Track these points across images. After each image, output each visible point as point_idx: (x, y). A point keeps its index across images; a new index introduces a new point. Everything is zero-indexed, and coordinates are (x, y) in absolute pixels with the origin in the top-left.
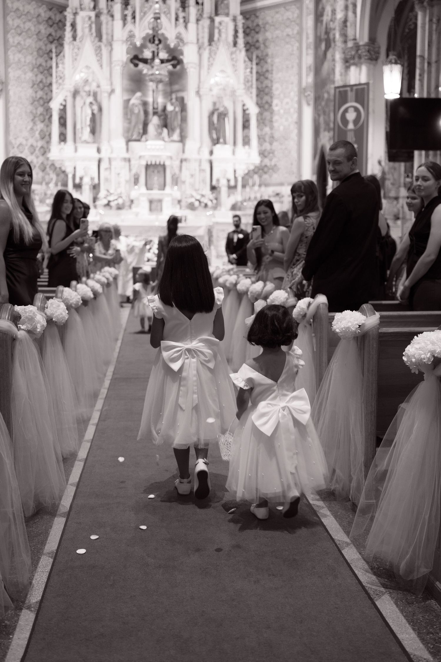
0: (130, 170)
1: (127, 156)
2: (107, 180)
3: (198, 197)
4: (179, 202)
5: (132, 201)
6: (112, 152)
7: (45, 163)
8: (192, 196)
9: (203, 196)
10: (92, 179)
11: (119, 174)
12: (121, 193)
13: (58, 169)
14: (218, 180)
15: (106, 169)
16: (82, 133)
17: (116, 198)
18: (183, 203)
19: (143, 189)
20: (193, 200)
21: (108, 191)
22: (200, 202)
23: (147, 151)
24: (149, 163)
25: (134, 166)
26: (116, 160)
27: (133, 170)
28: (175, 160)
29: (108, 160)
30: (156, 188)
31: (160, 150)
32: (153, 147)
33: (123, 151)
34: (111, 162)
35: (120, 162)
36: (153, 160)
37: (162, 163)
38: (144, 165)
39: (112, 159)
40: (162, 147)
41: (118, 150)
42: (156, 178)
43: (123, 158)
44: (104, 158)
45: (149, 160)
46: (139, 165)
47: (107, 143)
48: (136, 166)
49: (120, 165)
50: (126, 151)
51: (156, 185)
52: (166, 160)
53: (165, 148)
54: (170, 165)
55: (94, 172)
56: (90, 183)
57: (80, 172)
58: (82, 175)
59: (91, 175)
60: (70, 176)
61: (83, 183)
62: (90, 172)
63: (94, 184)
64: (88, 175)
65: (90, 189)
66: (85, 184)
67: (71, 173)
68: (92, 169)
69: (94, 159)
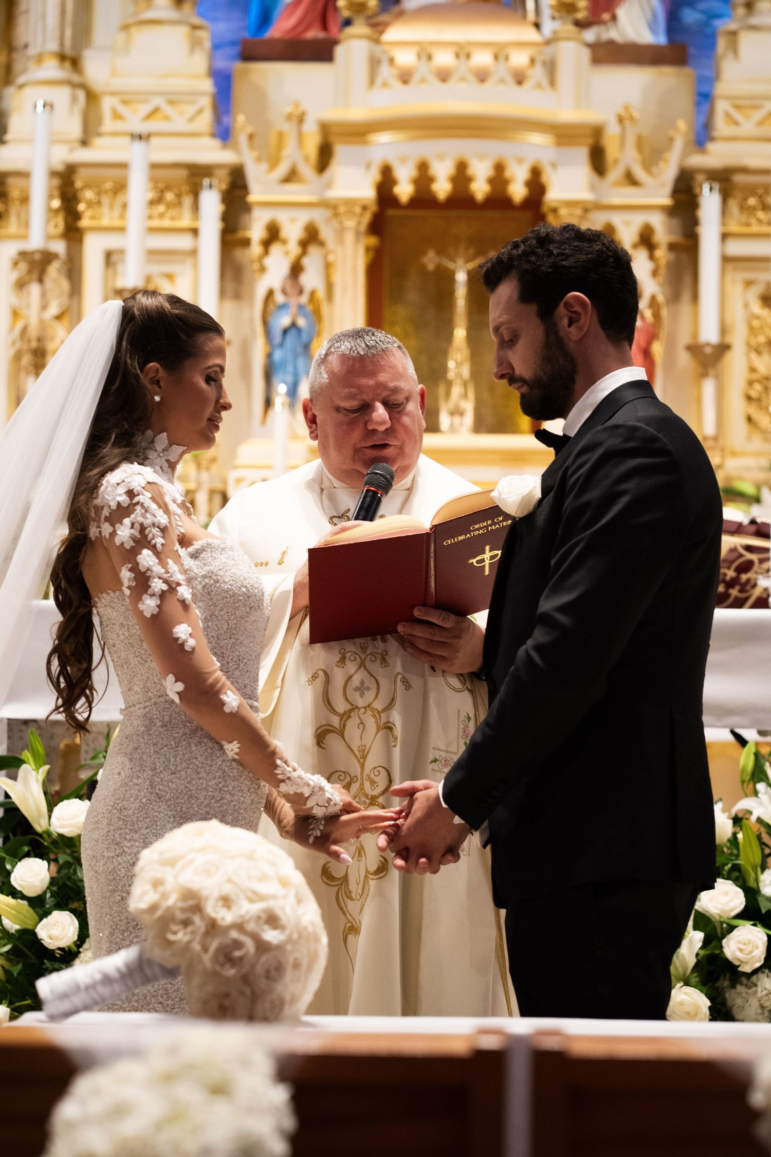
0: (238, 280)
1: (211, 153)
2: (34, 356)
6: (87, 138)
15: (34, 266)
23: (385, 84)
24: (404, 190)
25: (273, 235)
26: (121, 187)
27: (263, 269)
28: (631, 180)
29: (51, 197)
30: (457, 412)
31: (502, 81)
32: (444, 58)
33: (179, 120)
34: (81, 207)
35: (152, 203)
36: (441, 157)
37: (518, 191)
38: (358, 210)
39: (87, 186)
40: (519, 59)
41: (145, 109)
42: (460, 333)
43: (183, 173)
44: (25, 175)
45: (403, 160)
46: (319, 217)
47: (51, 69)
48: (293, 231)
49: (153, 230)
50: (206, 120)
51: (456, 390)
52: (554, 166)
53: (551, 68)
54: (586, 210)
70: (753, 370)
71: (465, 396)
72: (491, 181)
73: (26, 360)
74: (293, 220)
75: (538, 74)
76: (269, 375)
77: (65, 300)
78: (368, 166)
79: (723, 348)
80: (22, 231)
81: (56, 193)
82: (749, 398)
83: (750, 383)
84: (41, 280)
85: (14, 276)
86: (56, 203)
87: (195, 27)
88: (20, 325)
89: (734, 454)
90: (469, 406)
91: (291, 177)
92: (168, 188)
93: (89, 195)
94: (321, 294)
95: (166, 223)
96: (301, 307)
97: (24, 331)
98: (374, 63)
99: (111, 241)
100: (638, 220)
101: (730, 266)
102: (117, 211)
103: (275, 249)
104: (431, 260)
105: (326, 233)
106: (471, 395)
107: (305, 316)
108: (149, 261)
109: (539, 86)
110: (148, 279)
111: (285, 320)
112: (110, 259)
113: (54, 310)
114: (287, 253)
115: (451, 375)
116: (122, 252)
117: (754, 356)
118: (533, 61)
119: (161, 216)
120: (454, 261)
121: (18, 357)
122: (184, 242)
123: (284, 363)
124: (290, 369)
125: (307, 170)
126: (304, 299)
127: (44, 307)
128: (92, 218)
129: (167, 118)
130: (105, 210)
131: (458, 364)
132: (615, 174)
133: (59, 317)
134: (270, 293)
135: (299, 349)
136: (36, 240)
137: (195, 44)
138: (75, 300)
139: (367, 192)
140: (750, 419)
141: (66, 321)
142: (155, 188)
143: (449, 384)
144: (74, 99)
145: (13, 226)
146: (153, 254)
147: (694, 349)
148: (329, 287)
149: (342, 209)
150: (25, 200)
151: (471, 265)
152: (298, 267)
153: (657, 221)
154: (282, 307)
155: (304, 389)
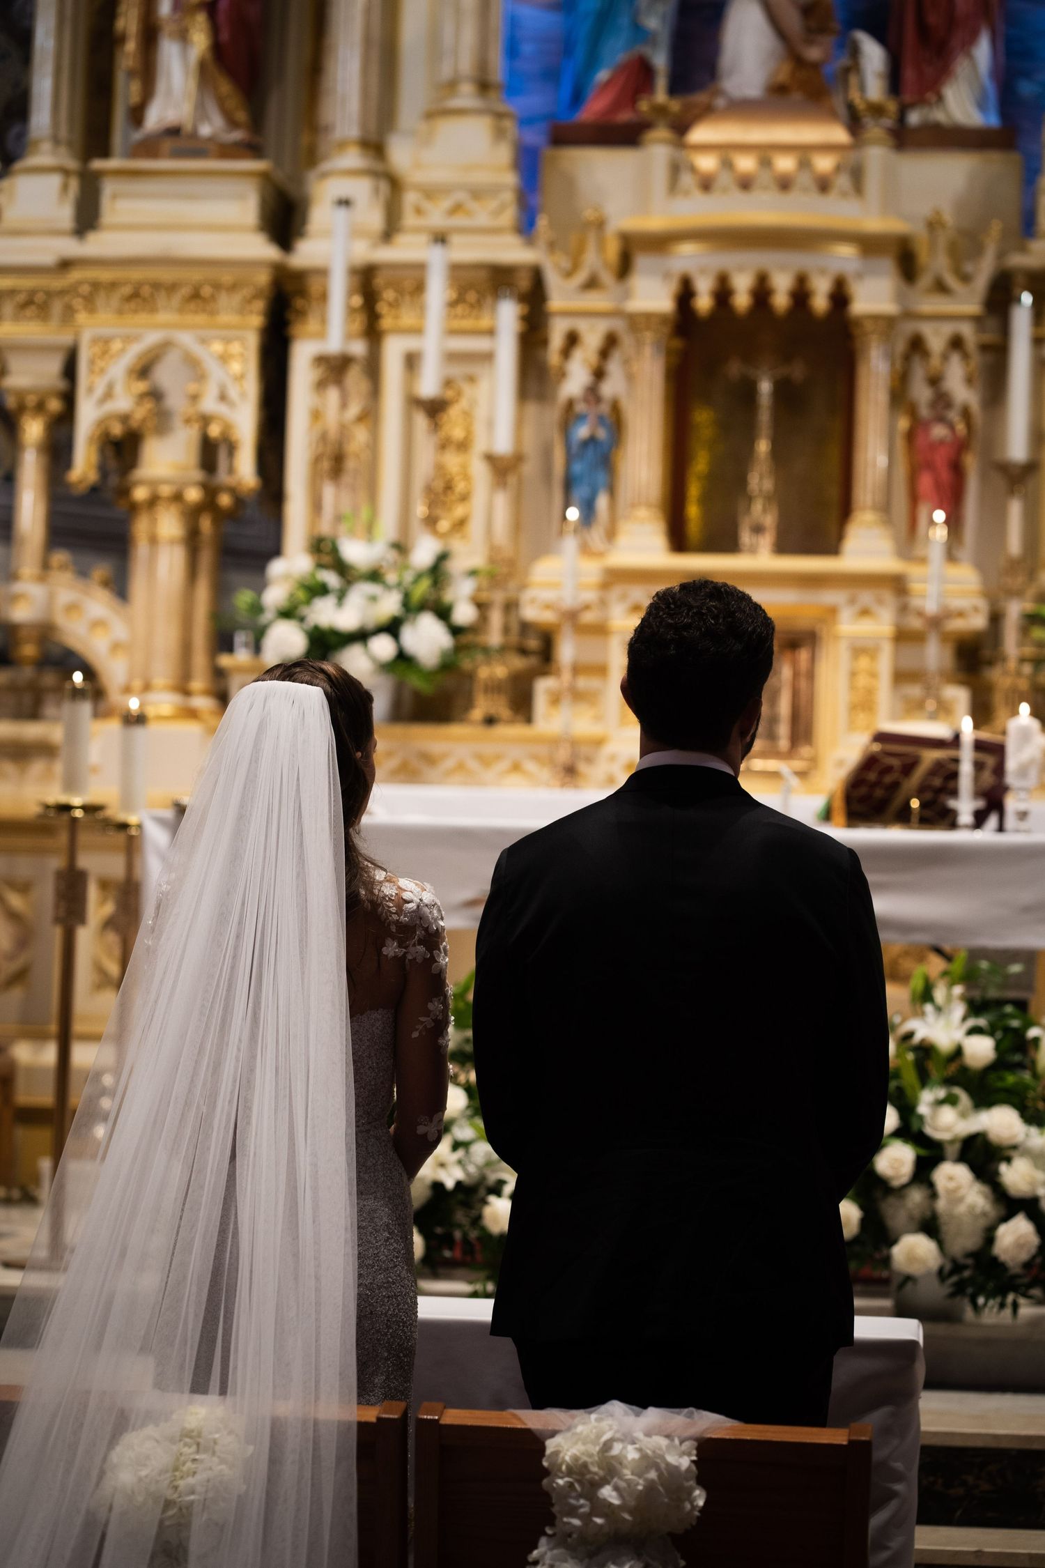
0: (541, 381)
1: (513, 252)
2: (334, 461)
4: (972, 656)
6: (390, 231)
10: (211, 451)
11: (435, 409)
12: (437, 571)
15: (334, 370)
16: (148, 72)
17: (390, 605)
18: (1008, 676)
19: (642, 543)
23: (687, 193)
24: (704, 302)
25: (572, 340)
26: (419, 288)
27: (562, 374)
28: (941, 287)
29: (350, 293)
30: (758, 529)
31: (805, 190)
32: (746, 163)
33: (482, 215)
34: (382, 308)
35: (452, 304)
36: (741, 269)
37: (820, 303)
38: (658, 324)
39: (390, 284)
40: (824, 164)
41: (446, 204)
42: (763, 446)
43: (483, 275)
44: (323, 272)
45: (703, 271)
46: (618, 325)
47: (352, 158)
48: (592, 338)
49: (453, 332)
50: (509, 215)
51: (758, 507)
52: (860, 276)
53: (857, 176)
54: (892, 324)
55: (233, 393)
56: (193, 495)
57: (108, 395)
58: (125, 418)
59: (205, 420)
60: (33, 430)
61: (140, 494)
62: (195, 398)
63: (225, 500)
64: (177, 422)
65: (192, 540)
66: (153, 501)
67: (40, 407)
68: (216, 372)
69: (233, 288)
71: (765, 510)
72: (793, 294)
73: (326, 465)
74: (592, 330)
75: (843, 181)
77: (364, 403)
78: (667, 276)
79: (1033, 469)
80: (321, 329)
81: (357, 290)
84: (340, 383)
85: (315, 375)
86: (357, 301)
87: (499, 116)
88: (319, 426)
90: (770, 520)
91: (592, 284)
92: (469, 287)
93: (389, 295)
94: (624, 402)
95: (468, 324)
96: (601, 417)
97: (324, 433)
98: (675, 170)
99: (411, 343)
100: (947, 329)
102: (415, 313)
103: (578, 353)
104: (734, 369)
105: (627, 341)
106: (774, 510)
107: (605, 428)
108: (449, 364)
109: (844, 194)
110: (448, 383)
111: (583, 432)
112: (412, 361)
113: (354, 410)
114: (586, 363)
115: (752, 489)
116: (421, 355)
118: (838, 169)
119: (462, 317)
120: (758, 370)
121: (317, 460)
122: (481, 344)
123: (583, 475)
124: (589, 484)
125: (607, 278)
126: (605, 408)
128: (392, 319)
129: (469, 213)
130: (405, 310)
131: (761, 478)
132: (925, 281)
133: (357, 420)
134: (572, 401)
135: (599, 463)
136: (334, 344)
137: (499, 134)
138: (375, 401)
139: (667, 305)
141: (366, 422)
142: (457, 288)
143: (750, 499)
144: (376, 191)
145: (312, 324)
146: (453, 357)
147: (1003, 467)
148: (631, 393)
149: (640, 323)
150: (324, 297)
151: (776, 376)
152: (599, 374)
153: (967, 331)
154: (581, 418)
155: (602, 502)
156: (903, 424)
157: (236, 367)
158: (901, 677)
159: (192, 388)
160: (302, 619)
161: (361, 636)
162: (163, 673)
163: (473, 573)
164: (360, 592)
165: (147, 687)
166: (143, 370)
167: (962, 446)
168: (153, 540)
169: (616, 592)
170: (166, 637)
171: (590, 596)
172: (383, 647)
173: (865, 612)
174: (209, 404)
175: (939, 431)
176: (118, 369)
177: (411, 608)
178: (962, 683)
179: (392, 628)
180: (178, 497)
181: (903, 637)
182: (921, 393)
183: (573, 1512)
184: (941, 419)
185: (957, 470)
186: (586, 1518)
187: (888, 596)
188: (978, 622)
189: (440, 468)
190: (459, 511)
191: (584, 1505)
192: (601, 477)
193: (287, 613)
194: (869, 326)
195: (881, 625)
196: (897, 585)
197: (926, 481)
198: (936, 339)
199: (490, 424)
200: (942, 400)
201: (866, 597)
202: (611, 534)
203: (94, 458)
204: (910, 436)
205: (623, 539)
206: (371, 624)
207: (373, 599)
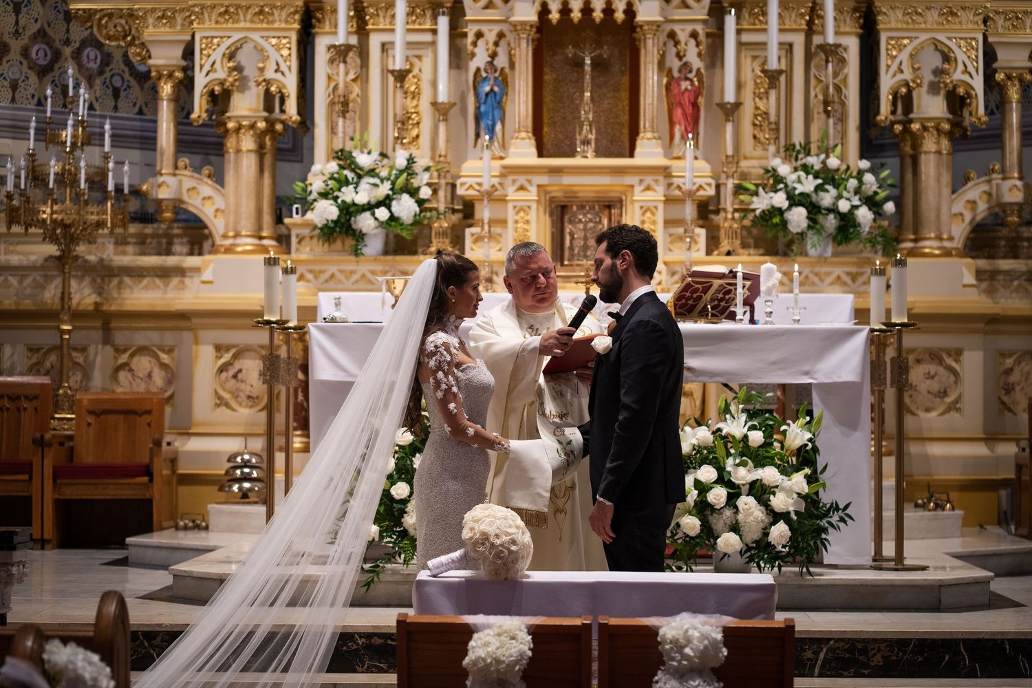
0: (458, 57)
2: (342, 106)
3: (808, 185)
4: (706, 210)
5: (467, 210)
7: (57, 33)
8: (775, 181)
9: (829, 178)
10: (271, 100)
11: (401, 76)
13: (117, 65)
14: (904, 100)
15: (340, 53)
17: (385, 189)
18: (727, 220)
19: (523, 152)
20: (780, 199)
21: (344, 158)
22: (814, 210)
24: (555, 16)
25: (479, 35)
26: (391, 5)
27: (473, 55)
28: (685, 5)
29: (349, 10)
30: (586, 142)
34: (367, 17)
35: (408, 15)
37: (620, 16)
38: (528, 28)
39: (370, 6)
42: (588, 94)
45: (554, 0)
46: (505, 28)
48: (491, 36)
49: (409, 31)
51: (586, 128)
52: (640, 1)
54: (658, 26)
55: (283, 67)
56: (261, 125)
57: (212, 68)
58: (222, 83)
59: (268, 82)
60: (166, 89)
61: (231, 125)
62: (262, 70)
63: (279, 127)
64: (252, 84)
65: (260, 151)
66: (238, 129)
67: (170, 76)
68: (274, 56)
69: (282, 8)
70: (757, 108)
71: (589, 131)
72: (604, 11)
73: (338, 107)
74: (491, 30)
76: (478, 118)
77: (359, 69)
78: (534, 1)
79: (738, 105)
80: (333, 30)
81: (352, 8)
82: (754, 125)
83: (755, 116)
84: (345, 62)
85: (329, 56)
86: (352, 13)
88: (332, 85)
89: (746, 158)
90: (592, 137)
91: (489, 6)
92: (418, 6)
93: (371, 10)
94: (507, 70)
95: (417, 27)
96: (496, 78)
97: (336, 88)
99: (386, 37)
100: (689, 28)
101: (743, 48)
102: (388, 20)
103: (481, 42)
104: (570, 51)
105: (510, 37)
106: (594, 131)
107: (498, 86)
108: (407, 49)
110: (407, 60)
111: (487, 89)
112: (385, 47)
113: (352, 76)
114: (488, 50)
115: (583, 117)
116: (393, 43)
117: (757, 99)
119: (414, 22)
120: (584, 53)
121: (332, 103)
122: (428, 37)
123: (486, 113)
124: (490, 118)
126: (497, 75)
127: (347, 73)
128: (373, 24)
130: (381, 19)
131: (586, 112)
133: (354, 80)
134: (478, 70)
135: (495, 105)
136: (341, 39)
138: (364, 70)
139: (534, 18)
140: (755, 137)
141: (359, 83)
142: (409, 6)
143: (581, 124)
145: (328, 26)
146: (410, 45)
147: (722, 105)
148: (512, 65)
149: (519, 28)
150: (335, 11)
151: (593, 54)
152: (494, 55)
153: (699, 28)
154: (485, 79)
155: (498, 127)
156: (665, 80)
157: (285, 52)
158: (668, 223)
159: (261, 65)
160: (336, 199)
161: (370, 207)
162: (246, 227)
163: (427, 169)
164: (366, 182)
165: (237, 235)
166: (231, 56)
167: (697, 93)
168: (238, 151)
169: (510, 178)
170: (247, 206)
171: (495, 181)
172: (382, 213)
173: (648, 188)
174: (270, 74)
175: (685, 85)
176: (217, 55)
177: (396, 191)
178: (701, 227)
179: (386, 202)
180: (253, 126)
181: (669, 200)
182: (675, 64)
183: (673, 659)
184: (687, 79)
185: (695, 105)
186: (679, 662)
187: (661, 178)
188: (711, 192)
189: (404, 107)
190: (414, 132)
191: (678, 656)
192: (496, 112)
193: (324, 195)
194: (646, 28)
195: (658, 194)
196: (666, 172)
197: (678, 112)
198: (683, 34)
199: (434, 84)
200: (686, 67)
201: (649, 180)
202: (504, 146)
203: (205, 107)
204: (668, 87)
205: (512, 150)
206: (373, 201)
207: (376, 185)
